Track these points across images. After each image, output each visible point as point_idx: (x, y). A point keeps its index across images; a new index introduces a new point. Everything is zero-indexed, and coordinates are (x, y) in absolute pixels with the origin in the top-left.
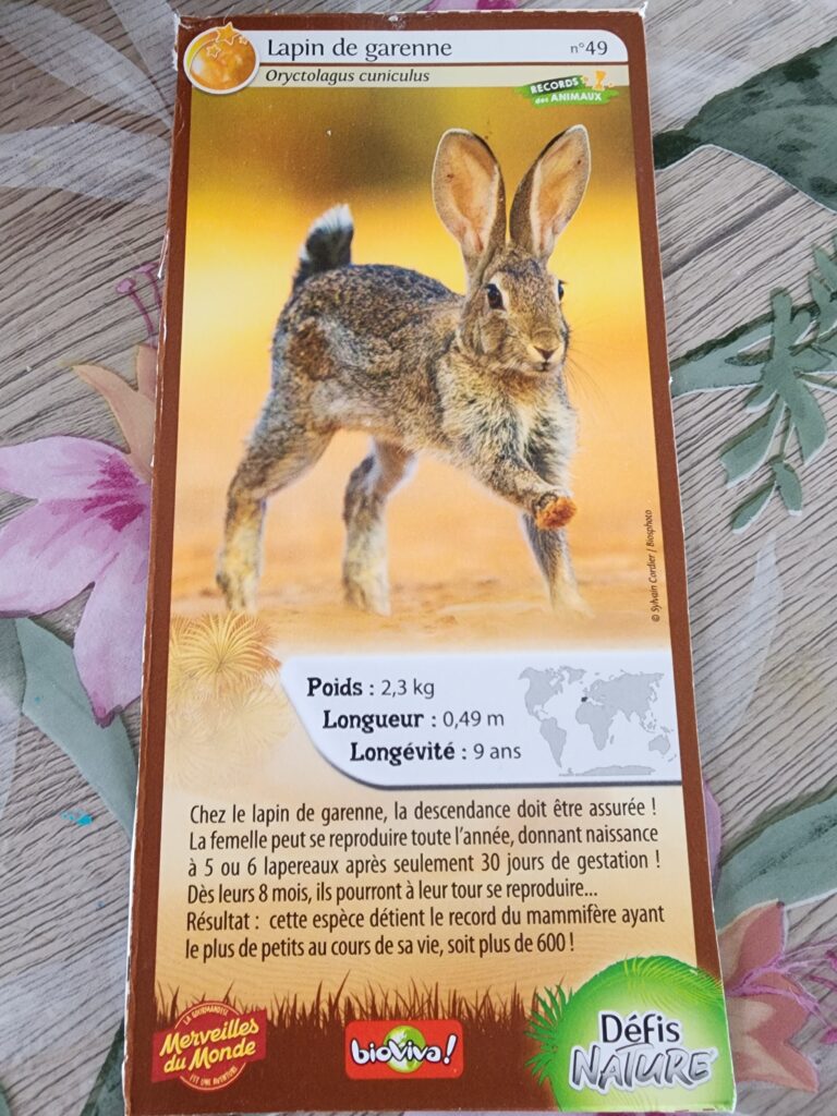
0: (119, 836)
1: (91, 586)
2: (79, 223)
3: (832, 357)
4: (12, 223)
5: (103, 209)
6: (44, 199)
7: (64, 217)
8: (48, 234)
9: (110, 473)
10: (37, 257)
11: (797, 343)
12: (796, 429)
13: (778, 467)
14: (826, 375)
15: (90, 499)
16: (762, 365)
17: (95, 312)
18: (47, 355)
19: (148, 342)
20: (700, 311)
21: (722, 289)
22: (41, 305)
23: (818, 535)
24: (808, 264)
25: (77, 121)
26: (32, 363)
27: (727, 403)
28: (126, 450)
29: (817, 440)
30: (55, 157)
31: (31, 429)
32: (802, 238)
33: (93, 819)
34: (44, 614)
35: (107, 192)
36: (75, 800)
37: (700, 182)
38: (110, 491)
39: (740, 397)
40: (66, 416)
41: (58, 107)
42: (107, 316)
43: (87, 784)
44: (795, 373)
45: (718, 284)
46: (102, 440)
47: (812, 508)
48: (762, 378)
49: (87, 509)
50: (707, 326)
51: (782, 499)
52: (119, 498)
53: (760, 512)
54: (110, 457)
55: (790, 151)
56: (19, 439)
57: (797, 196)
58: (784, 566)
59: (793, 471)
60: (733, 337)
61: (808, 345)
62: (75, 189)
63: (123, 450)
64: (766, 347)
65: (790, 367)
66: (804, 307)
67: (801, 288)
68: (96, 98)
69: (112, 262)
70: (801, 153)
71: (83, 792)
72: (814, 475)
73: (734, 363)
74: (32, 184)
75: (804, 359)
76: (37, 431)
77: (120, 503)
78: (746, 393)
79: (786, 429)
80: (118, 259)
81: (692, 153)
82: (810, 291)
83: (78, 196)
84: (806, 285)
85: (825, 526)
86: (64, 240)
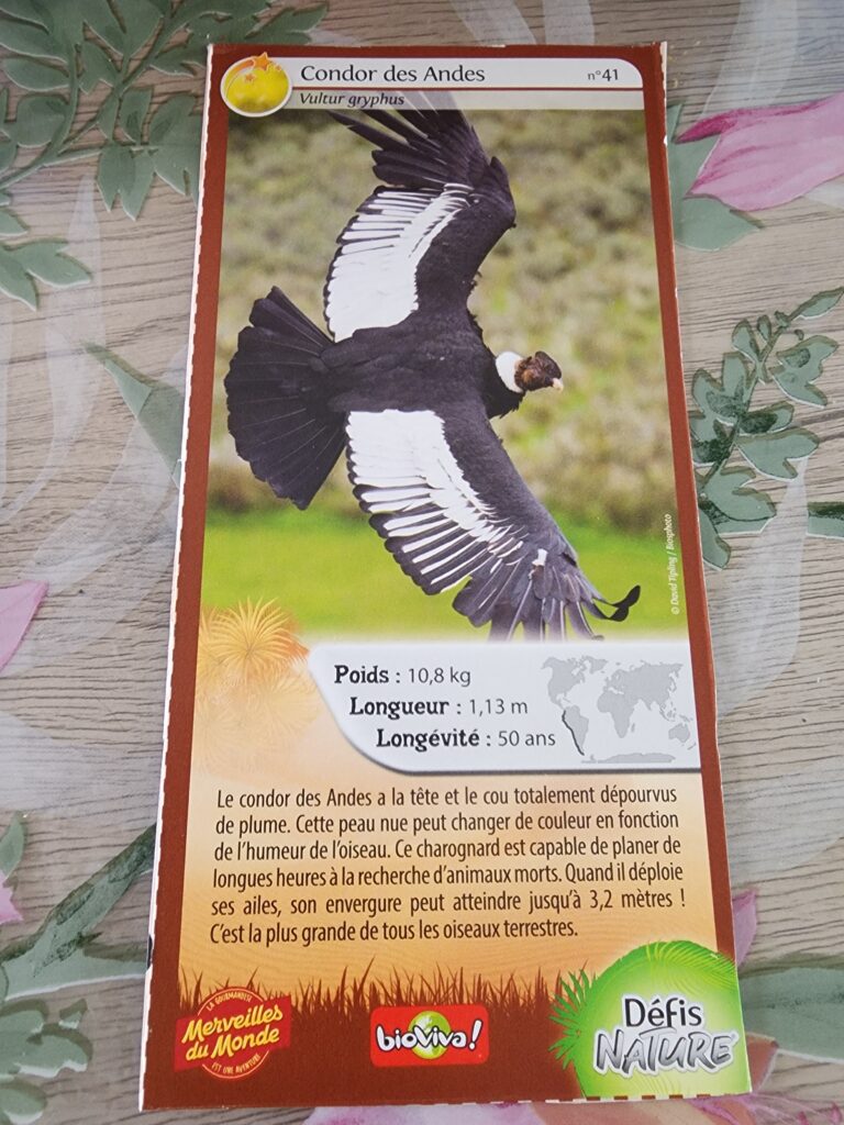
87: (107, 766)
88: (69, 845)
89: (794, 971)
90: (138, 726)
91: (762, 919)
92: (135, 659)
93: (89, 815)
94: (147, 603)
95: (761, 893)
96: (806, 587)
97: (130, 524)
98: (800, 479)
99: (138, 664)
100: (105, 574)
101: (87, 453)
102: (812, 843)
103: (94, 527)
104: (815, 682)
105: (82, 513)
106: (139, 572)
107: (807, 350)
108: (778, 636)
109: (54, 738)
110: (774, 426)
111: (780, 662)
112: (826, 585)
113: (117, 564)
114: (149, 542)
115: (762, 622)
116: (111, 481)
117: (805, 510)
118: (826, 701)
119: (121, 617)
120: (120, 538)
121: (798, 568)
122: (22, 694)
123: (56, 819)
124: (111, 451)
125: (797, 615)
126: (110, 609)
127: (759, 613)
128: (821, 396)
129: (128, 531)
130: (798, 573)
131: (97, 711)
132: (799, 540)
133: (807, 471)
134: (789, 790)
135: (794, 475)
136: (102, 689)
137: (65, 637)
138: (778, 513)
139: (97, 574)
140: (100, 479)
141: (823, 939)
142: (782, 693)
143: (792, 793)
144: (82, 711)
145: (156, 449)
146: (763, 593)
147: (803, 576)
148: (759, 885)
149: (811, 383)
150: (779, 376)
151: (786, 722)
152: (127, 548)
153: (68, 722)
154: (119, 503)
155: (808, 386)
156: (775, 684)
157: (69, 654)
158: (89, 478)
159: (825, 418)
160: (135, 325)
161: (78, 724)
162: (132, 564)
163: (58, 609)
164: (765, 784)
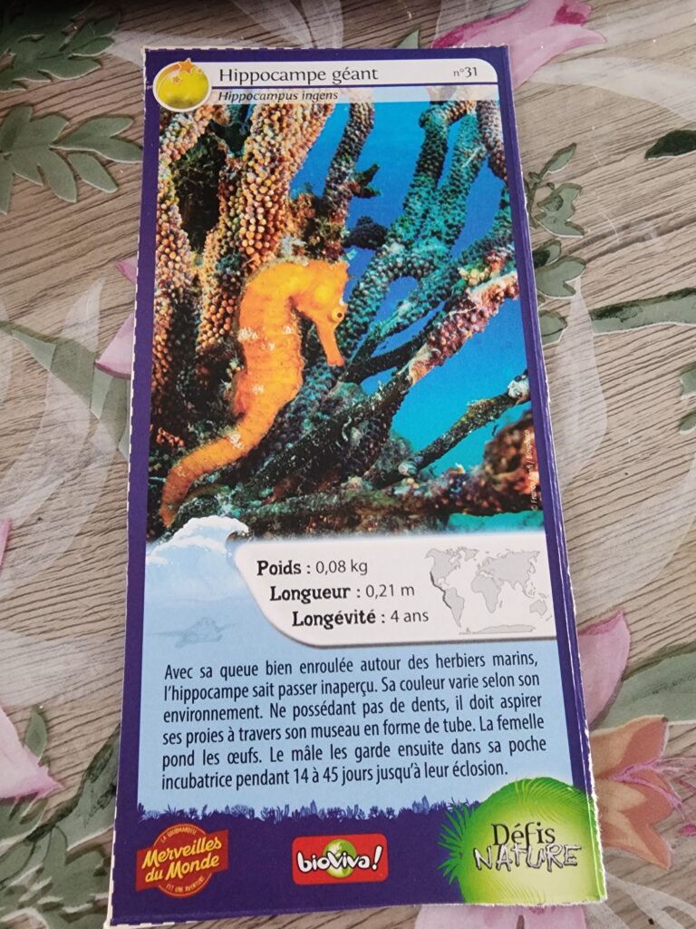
87: (98, 651)
88: (83, 720)
89: (665, 662)
90: (115, 613)
91: (633, 630)
92: (97, 561)
93: (93, 692)
94: (96, 515)
95: (627, 611)
96: (602, 375)
97: (66, 456)
98: (578, 295)
99: (100, 564)
100: (56, 500)
101: (15, 408)
102: (655, 564)
103: (37, 465)
104: (627, 443)
105: (23, 457)
106: (83, 492)
107: (560, 197)
108: (592, 416)
109: (48, 640)
110: (549, 260)
111: (599, 434)
112: (617, 369)
113: (63, 490)
114: (86, 466)
115: (578, 408)
116: (41, 426)
117: (588, 317)
118: (639, 455)
119: (78, 531)
120: (61, 469)
121: (593, 361)
122: (12, 612)
123: (66, 703)
124: (34, 402)
125: (602, 397)
126: (67, 527)
127: (573, 402)
128: (579, 229)
129: (65, 462)
130: (595, 365)
131: (76, 610)
132: (589, 341)
133: (582, 287)
134: (628, 528)
135: (573, 292)
136: (77, 591)
137: (36, 558)
138: (570, 324)
139: (48, 502)
140: (32, 426)
141: (681, 632)
142: (605, 458)
143: (631, 530)
144: (65, 613)
145: (71, 391)
146: (572, 386)
147: (598, 366)
148: (624, 605)
149: (569, 220)
150: (543, 220)
151: (614, 478)
152: (68, 476)
153: (57, 625)
154: (52, 442)
155: (567, 224)
156: (598, 452)
157: (42, 571)
158: (23, 427)
159: (585, 244)
160: (28, 298)
161: (65, 623)
162: (76, 487)
163: (23, 538)
164: (609, 529)
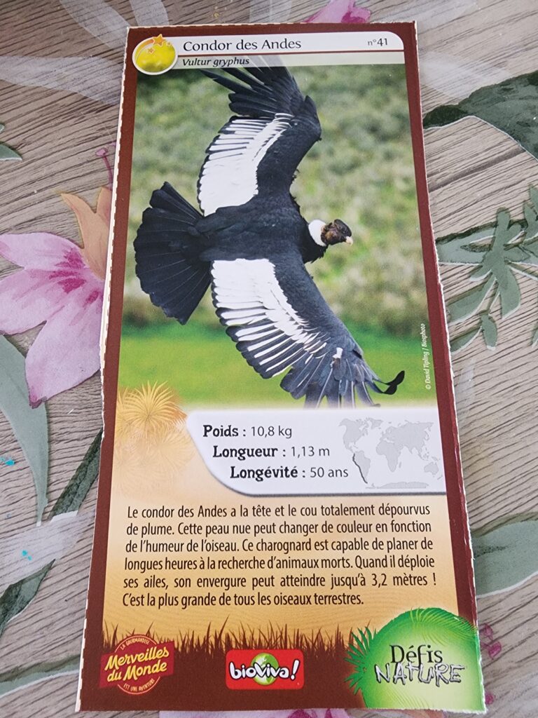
0: (28, 477)
1: (44, 323)
2: (82, 113)
3: (531, 254)
4: (44, 108)
5: (98, 107)
6: (65, 97)
7: (75, 108)
8: (64, 117)
9: (69, 259)
10: (54, 129)
11: (510, 242)
12: (500, 296)
13: (484, 318)
14: (526, 265)
15: (54, 272)
16: (484, 253)
17: (81, 165)
18: (48, 185)
19: (108, 186)
20: (450, 215)
21: (466, 203)
22: (50, 157)
23: (503, 365)
24: (525, 196)
25: (93, 56)
26: (39, 189)
27: (458, 273)
28: (82, 247)
29: (513, 304)
30: (77, 75)
31: (29, 226)
32: (524, 180)
33: (15, 463)
34: (13, 335)
35: (102, 98)
36: (7, 450)
37: (463, 137)
38: (67, 269)
39: (467, 271)
40: (51, 222)
41: (84, 47)
42: (88, 168)
43: (16, 441)
44: (505, 261)
45: (464, 200)
46: (69, 239)
47: (502, 347)
48: (483, 261)
49: (52, 277)
50: (453, 224)
51: (484, 338)
52: (72, 274)
53: (467, 344)
54: (72, 249)
55: (524, 126)
56: (21, 231)
57: (524, 154)
58: (478, 380)
59: (494, 322)
60: (468, 233)
61: (517, 245)
62: (84, 94)
63: (80, 246)
64: (489, 242)
65: (502, 257)
66: (518, 222)
67: (518, 210)
68: (107, 44)
69: (97, 138)
70: (531, 128)
71: (13, 445)
72: (507, 326)
73: (467, 249)
74: (60, 88)
75: (512, 254)
76: (32, 228)
77: (71, 277)
78: (472, 269)
79: (494, 295)
80: (100, 136)
81: (461, 120)
82: (524, 212)
83: (85, 98)
84: (521, 208)
85: (510, 359)
86: (71, 122)
